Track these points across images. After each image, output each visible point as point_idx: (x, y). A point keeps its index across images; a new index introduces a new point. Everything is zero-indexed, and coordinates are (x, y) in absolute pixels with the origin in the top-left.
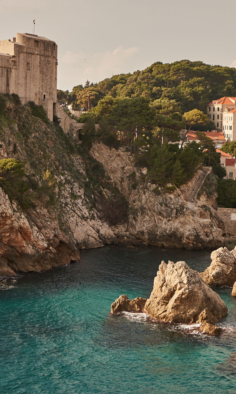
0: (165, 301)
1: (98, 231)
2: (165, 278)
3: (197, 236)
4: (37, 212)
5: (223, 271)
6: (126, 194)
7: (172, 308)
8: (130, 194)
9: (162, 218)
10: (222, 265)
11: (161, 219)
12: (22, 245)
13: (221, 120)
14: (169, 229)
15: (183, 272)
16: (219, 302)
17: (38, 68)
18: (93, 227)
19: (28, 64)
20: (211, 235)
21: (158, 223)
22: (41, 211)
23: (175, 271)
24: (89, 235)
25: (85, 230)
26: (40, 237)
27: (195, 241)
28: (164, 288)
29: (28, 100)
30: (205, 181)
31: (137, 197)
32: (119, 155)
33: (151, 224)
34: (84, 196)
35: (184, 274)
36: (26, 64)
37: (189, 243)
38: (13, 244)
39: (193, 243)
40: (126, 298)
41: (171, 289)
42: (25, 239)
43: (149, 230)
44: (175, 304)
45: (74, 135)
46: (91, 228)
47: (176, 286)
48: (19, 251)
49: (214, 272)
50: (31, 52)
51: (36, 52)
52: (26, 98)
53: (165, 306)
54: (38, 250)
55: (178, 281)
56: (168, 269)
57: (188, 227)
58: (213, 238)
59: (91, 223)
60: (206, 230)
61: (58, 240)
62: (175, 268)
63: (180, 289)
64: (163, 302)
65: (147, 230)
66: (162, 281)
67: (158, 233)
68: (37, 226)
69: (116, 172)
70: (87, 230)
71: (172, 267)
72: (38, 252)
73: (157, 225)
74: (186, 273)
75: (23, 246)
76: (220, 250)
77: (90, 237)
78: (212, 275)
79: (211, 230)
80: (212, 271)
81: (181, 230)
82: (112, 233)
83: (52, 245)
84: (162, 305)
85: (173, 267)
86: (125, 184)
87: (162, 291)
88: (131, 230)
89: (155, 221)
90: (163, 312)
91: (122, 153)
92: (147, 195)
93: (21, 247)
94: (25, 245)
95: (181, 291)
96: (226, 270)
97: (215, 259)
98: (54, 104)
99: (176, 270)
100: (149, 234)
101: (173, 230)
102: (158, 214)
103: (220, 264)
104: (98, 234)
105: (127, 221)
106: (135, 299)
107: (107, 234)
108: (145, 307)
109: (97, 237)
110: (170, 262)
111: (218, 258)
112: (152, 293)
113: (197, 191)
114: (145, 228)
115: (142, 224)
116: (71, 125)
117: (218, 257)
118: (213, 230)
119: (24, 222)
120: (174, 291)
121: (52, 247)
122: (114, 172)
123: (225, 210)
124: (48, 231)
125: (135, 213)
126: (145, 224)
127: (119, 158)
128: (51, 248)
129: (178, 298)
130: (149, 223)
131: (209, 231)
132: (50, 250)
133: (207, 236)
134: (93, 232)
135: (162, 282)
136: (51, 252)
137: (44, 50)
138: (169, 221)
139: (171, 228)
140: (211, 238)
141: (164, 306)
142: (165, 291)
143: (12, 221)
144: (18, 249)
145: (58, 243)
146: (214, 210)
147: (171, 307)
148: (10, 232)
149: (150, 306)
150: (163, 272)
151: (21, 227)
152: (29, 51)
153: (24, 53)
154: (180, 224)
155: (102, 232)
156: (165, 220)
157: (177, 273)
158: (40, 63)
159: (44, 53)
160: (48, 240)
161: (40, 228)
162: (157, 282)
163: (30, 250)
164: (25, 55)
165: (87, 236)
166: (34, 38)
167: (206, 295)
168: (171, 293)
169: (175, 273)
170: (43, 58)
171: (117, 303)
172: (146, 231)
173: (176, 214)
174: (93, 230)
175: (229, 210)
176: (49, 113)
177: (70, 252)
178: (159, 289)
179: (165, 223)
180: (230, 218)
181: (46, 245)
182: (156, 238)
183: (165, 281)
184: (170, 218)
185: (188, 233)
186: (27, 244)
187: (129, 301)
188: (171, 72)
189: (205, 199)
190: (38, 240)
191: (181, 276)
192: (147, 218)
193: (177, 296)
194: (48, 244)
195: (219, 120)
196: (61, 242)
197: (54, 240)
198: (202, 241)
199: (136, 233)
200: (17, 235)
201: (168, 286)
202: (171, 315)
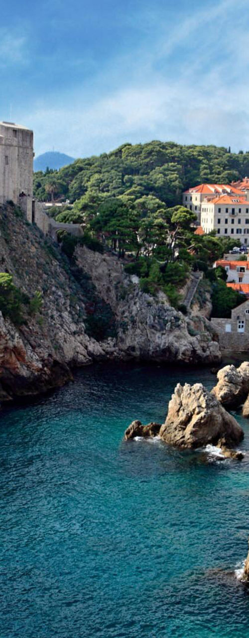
0: (182, 426)
1: (86, 347)
2: (181, 402)
3: (194, 351)
4: (30, 329)
5: (231, 391)
6: (113, 304)
7: (191, 434)
8: (117, 304)
9: (155, 332)
10: (230, 385)
11: (153, 333)
12: (16, 366)
13: (199, 212)
14: (163, 344)
15: (201, 395)
16: (235, 426)
17: (17, 162)
18: (81, 343)
19: (6, 157)
20: (208, 349)
21: (151, 337)
22: (34, 328)
23: (192, 394)
24: (78, 352)
25: (74, 346)
26: (34, 357)
27: (192, 357)
28: (181, 412)
29: (6, 198)
30: (197, 289)
31: (127, 307)
32: (104, 260)
33: (143, 338)
34: (70, 308)
35: (202, 398)
36: (4, 157)
37: (185, 359)
38: (8, 366)
39: (189, 359)
40: (139, 423)
41: (188, 414)
42: (19, 360)
43: (141, 345)
44: (194, 429)
45: (53, 237)
46: (79, 344)
47: (194, 410)
48: (13, 373)
49: (222, 393)
50: (9, 143)
51: (15, 143)
52: (4, 197)
53: (183, 432)
54: (32, 372)
55: (195, 405)
56: (184, 393)
57: (184, 342)
58: (210, 353)
59: (78, 338)
60: (202, 344)
61: (52, 360)
62: (193, 391)
63: (198, 413)
64: (181, 427)
65: (139, 345)
66: (179, 404)
67: (151, 348)
68: (31, 344)
69: (101, 279)
70: (76, 347)
71: (189, 389)
72: (32, 373)
73: (149, 340)
74: (204, 396)
75: (18, 368)
76: (227, 368)
77: (79, 354)
78: (220, 396)
79: (207, 344)
80: (220, 390)
81: (176, 344)
82: (100, 349)
83: (47, 366)
84: (179, 431)
85: (191, 389)
86: (113, 293)
87: (178, 415)
88: (121, 345)
89: (147, 335)
90: (181, 438)
91: (108, 258)
92: (138, 306)
93: (14, 369)
94: (19, 366)
95: (199, 416)
96: (234, 390)
97: (223, 378)
98: (33, 202)
99: (194, 393)
100: (141, 349)
101: (167, 345)
102: (151, 326)
103: (228, 384)
104: (86, 351)
105: (115, 335)
106: (150, 424)
107: (96, 351)
108: (160, 432)
109: (86, 354)
110: (186, 385)
111: (226, 378)
112: (167, 418)
113: (189, 299)
114: (136, 343)
115: (133, 339)
116: (50, 225)
117: (225, 376)
118: (210, 345)
119: (18, 341)
120: (192, 415)
121: (47, 368)
122: (99, 279)
123: (220, 320)
124: (42, 350)
125: (124, 326)
126: (137, 339)
127: (105, 263)
128: (45, 369)
129: (197, 423)
130: (141, 337)
131: (205, 345)
132: (45, 371)
133: (204, 351)
134: (81, 349)
135: (179, 406)
136: (45, 374)
137: (23, 140)
138: (163, 334)
139: (165, 343)
140: (208, 353)
141: (181, 432)
142: (182, 416)
143: (6, 340)
144: (11, 371)
145: (52, 363)
146: (208, 321)
147: (190, 432)
148: (4, 352)
149: (166, 431)
150: (179, 396)
151: (15, 347)
152: (8, 142)
153: (2, 145)
154: (175, 338)
155: (90, 348)
156: (158, 334)
157: (194, 396)
158: (18, 156)
159: (23, 144)
160: (43, 360)
161: (33, 347)
162: (172, 405)
163: (24, 372)
164: (4, 147)
165: (76, 354)
166: (12, 128)
167: (223, 419)
168: (189, 419)
169: (193, 397)
170: (21, 150)
171: (131, 429)
172: (137, 346)
173: (171, 327)
174: (81, 346)
175: (223, 320)
176: (28, 212)
177: (63, 372)
178: (176, 414)
179: (159, 337)
180: (224, 329)
181: (40, 366)
182: (148, 353)
183: (181, 405)
184: (164, 332)
185: (184, 348)
186: (21, 365)
187: (143, 427)
188: (143, 155)
189: (198, 309)
190: (32, 361)
191: (199, 399)
192: (138, 331)
193: (196, 421)
194: (42, 365)
195: (197, 212)
196: (56, 362)
197: (48, 360)
198: (199, 357)
199: (126, 348)
200: (11, 355)
201: (185, 410)
202: (189, 441)
